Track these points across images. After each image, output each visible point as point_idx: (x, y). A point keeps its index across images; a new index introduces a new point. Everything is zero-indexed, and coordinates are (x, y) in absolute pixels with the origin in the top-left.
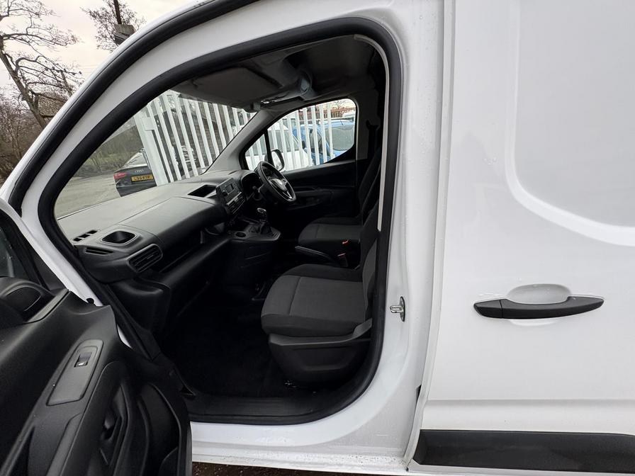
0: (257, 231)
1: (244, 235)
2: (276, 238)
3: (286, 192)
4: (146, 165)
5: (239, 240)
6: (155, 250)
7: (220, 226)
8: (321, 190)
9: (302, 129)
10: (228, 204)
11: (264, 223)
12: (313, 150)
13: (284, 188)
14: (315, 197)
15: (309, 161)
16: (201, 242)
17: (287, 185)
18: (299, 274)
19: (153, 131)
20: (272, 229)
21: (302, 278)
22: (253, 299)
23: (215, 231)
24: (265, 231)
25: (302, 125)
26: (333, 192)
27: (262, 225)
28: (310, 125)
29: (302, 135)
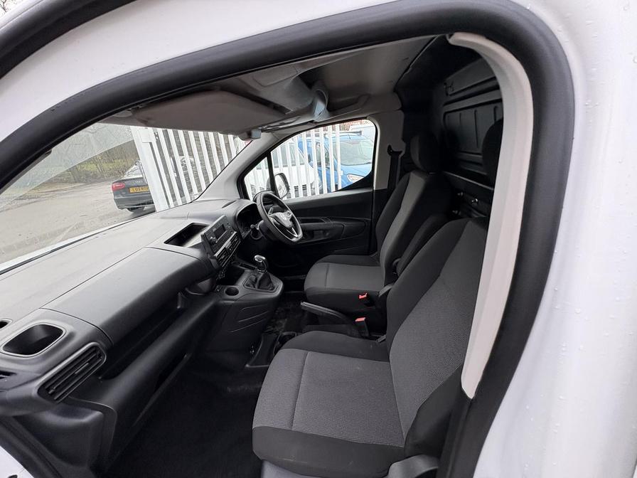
0: (254, 283)
1: (236, 292)
2: (278, 292)
3: (290, 229)
4: (141, 176)
5: (229, 300)
6: (95, 352)
7: (205, 284)
8: (332, 222)
9: (309, 141)
10: (216, 255)
11: (262, 274)
12: (319, 164)
13: (288, 224)
14: (325, 231)
15: (315, 177)
16: (179, 307)
17: (292, 219)
18: (306, 347)
19: (151, 143)
20: (273, 278)
21: (309, 353)
22: (247, 366)
23: (199, 290)
24: (264, 284)
25: (309, 138)
26: (346, 224)
27: (260, 277)
28: (317, 138)
29: (308, 147)
